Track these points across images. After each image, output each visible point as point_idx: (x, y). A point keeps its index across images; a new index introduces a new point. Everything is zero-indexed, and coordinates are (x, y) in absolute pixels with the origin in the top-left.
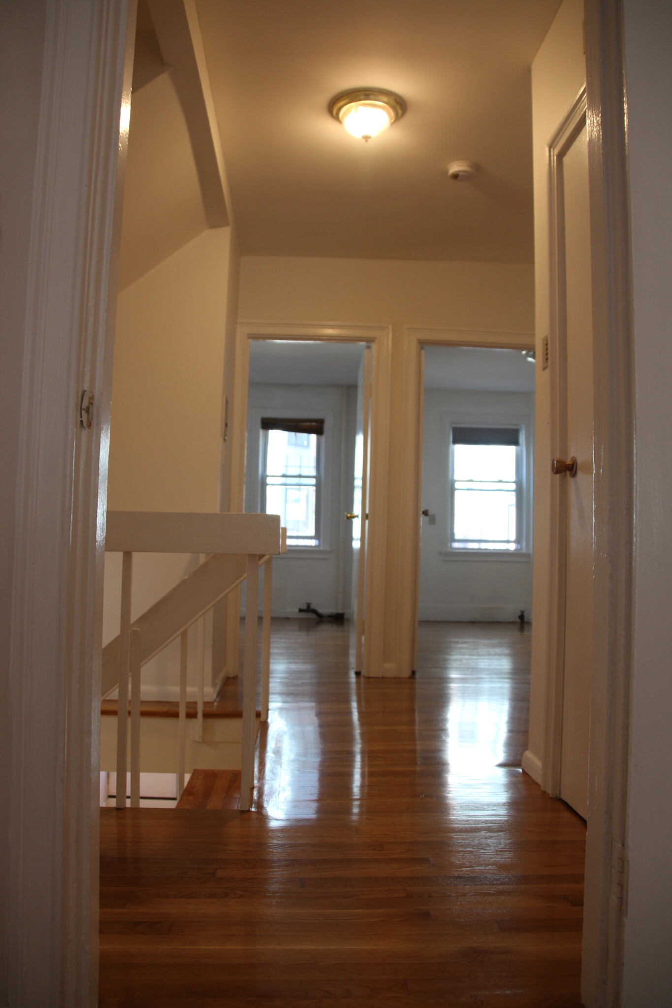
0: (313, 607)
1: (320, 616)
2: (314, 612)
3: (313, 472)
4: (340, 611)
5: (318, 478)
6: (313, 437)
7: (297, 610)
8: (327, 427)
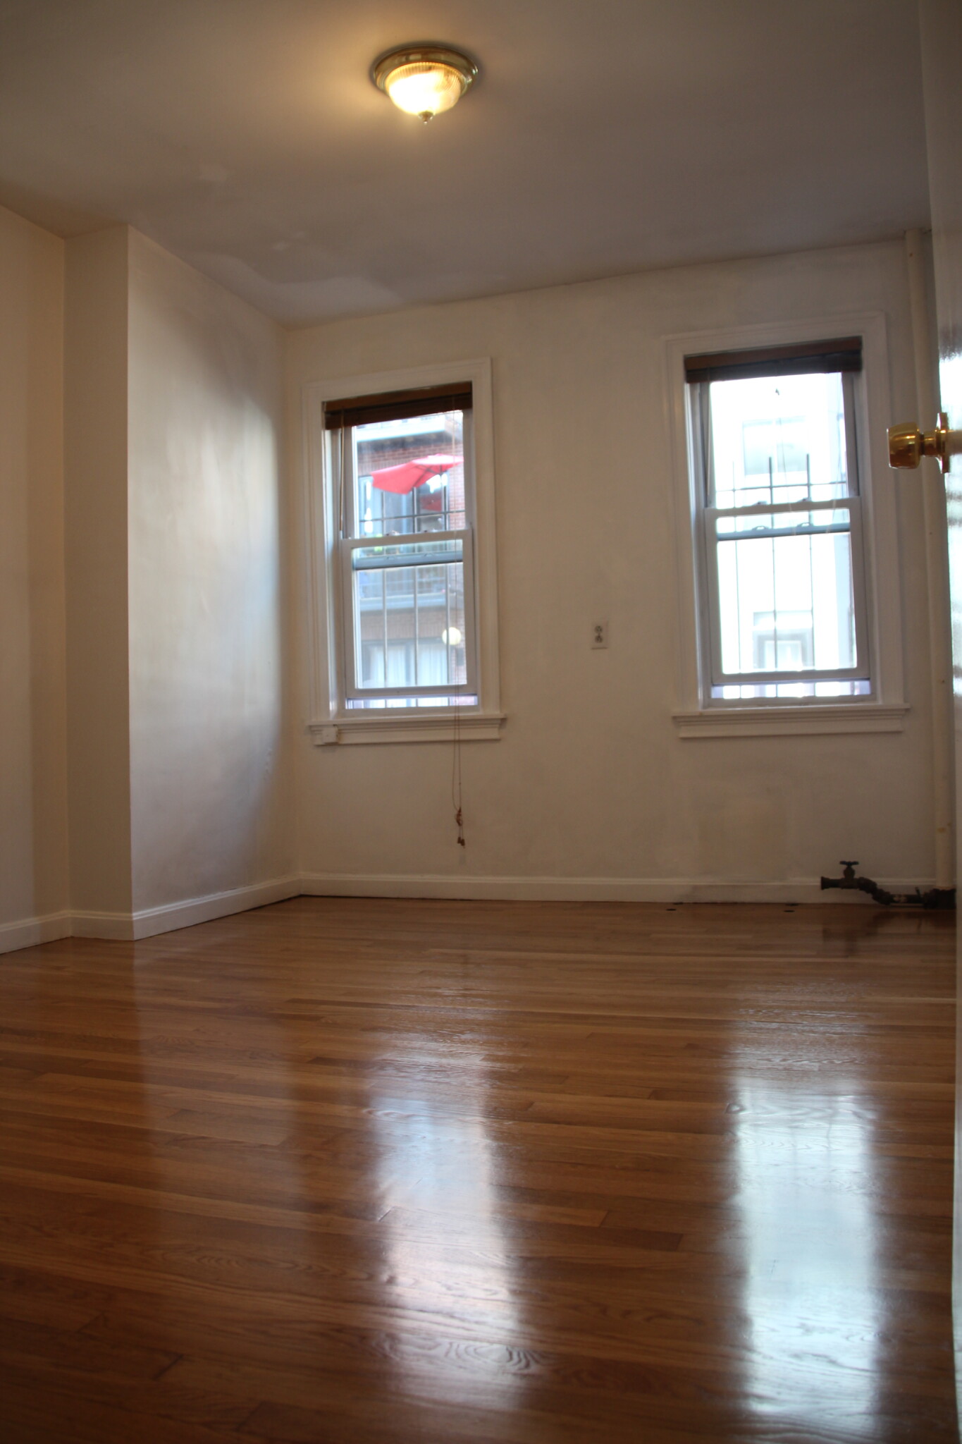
0: (859, 873)
1: (882, 897)
2: (867, 886)
3: (842, 492)
4: (942, 884)
5: (855, 503)
6: (836, 379)
7: (818, 882)
8: (869, 355)
